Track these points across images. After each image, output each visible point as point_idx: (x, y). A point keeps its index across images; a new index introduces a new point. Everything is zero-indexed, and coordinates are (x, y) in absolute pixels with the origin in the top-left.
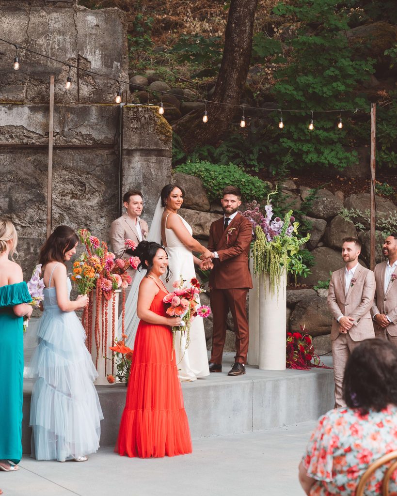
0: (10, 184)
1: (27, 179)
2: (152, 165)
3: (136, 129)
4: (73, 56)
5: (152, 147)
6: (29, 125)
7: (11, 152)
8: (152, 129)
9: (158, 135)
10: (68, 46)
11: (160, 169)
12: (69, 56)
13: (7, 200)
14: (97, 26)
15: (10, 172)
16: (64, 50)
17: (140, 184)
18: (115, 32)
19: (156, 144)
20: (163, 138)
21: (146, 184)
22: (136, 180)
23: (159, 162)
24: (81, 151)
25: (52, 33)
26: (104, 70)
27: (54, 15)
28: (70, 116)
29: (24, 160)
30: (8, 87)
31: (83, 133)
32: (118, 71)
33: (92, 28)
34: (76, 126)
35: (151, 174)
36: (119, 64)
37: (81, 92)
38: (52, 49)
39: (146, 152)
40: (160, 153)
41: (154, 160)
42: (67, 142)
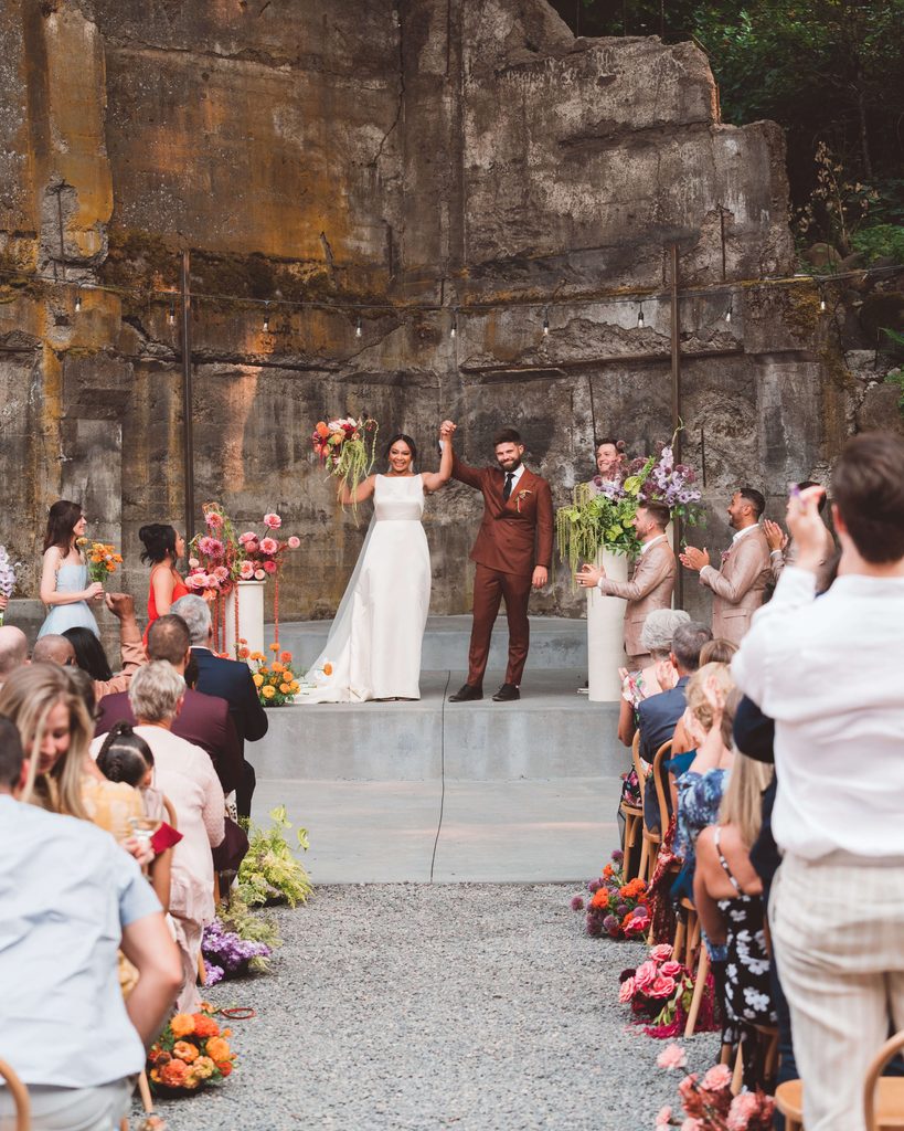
0: (646, 418)
1: (665, 409)
2: (792, 376)
3: (759, 319)
4: (713, 208)
5: (782, 348)
6: (658, 325)
7: (646, 368)
8: (780, 318)
9: (790, 327)
10: (706, 193)
11: (804, 382)
12: (707, 208)
13: (644, 442)
14: (738, 154)
15: (645, 400)
16: (700, 199)
17: (778, 408)
18: (760, 162)
19: (788, 342)
20: (801, 331)
21: (787, 410)
22: (773, 402)
23: (802, 371)
24: (728, 360)
25: (687, 174)
26: (751, 224)
27: (688, 145)
28: (705, 305)
29: (660, 379)
30: (640, 266)
31: (721, 331)
32: (768, 224)
33: (733, 159)
34: (712, 321)
35: (792, 391)
36: (767, 213)
37: (727, 263)
38: (687, 200)
39: (782, 357)
40: (798, 356)
41: (794, 369)
42: (703, 347)
